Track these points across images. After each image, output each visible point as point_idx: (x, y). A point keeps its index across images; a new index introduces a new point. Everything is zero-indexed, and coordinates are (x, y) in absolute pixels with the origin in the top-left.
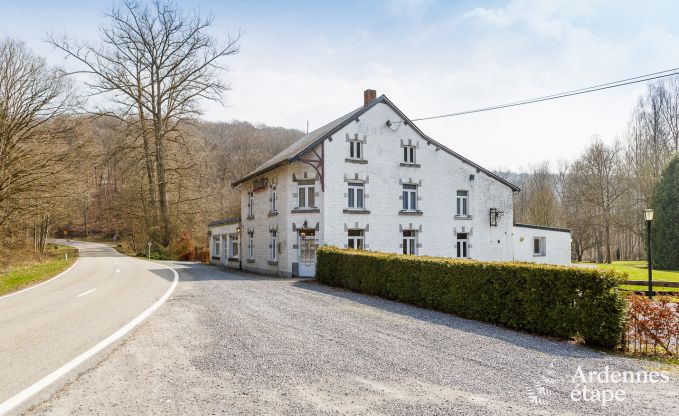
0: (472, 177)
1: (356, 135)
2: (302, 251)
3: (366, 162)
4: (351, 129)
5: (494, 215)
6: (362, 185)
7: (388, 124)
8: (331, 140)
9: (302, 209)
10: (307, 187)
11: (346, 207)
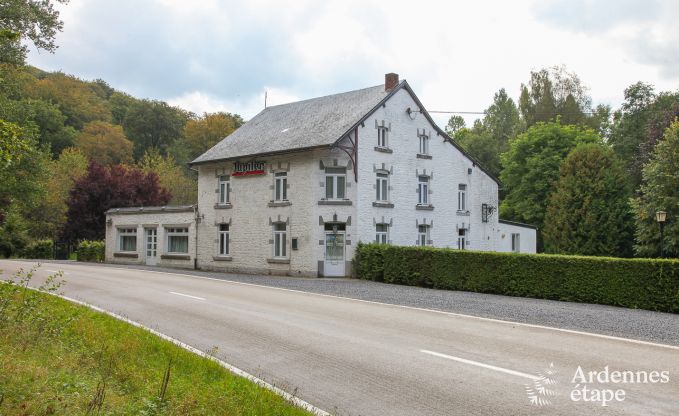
0: (470, 171)
1: (383, 122)
2: (327, 247)
3: (390, 152)
4: (379, 115)
5: (487, 209)
6: (385, 175)
7: (409, 111)
8: (363, 126)
9: (330, 200)
10: (335, 176)
11: (374, 200)
